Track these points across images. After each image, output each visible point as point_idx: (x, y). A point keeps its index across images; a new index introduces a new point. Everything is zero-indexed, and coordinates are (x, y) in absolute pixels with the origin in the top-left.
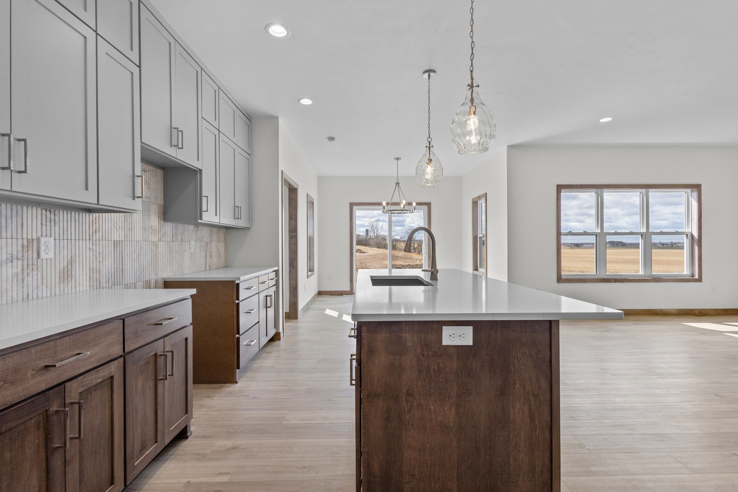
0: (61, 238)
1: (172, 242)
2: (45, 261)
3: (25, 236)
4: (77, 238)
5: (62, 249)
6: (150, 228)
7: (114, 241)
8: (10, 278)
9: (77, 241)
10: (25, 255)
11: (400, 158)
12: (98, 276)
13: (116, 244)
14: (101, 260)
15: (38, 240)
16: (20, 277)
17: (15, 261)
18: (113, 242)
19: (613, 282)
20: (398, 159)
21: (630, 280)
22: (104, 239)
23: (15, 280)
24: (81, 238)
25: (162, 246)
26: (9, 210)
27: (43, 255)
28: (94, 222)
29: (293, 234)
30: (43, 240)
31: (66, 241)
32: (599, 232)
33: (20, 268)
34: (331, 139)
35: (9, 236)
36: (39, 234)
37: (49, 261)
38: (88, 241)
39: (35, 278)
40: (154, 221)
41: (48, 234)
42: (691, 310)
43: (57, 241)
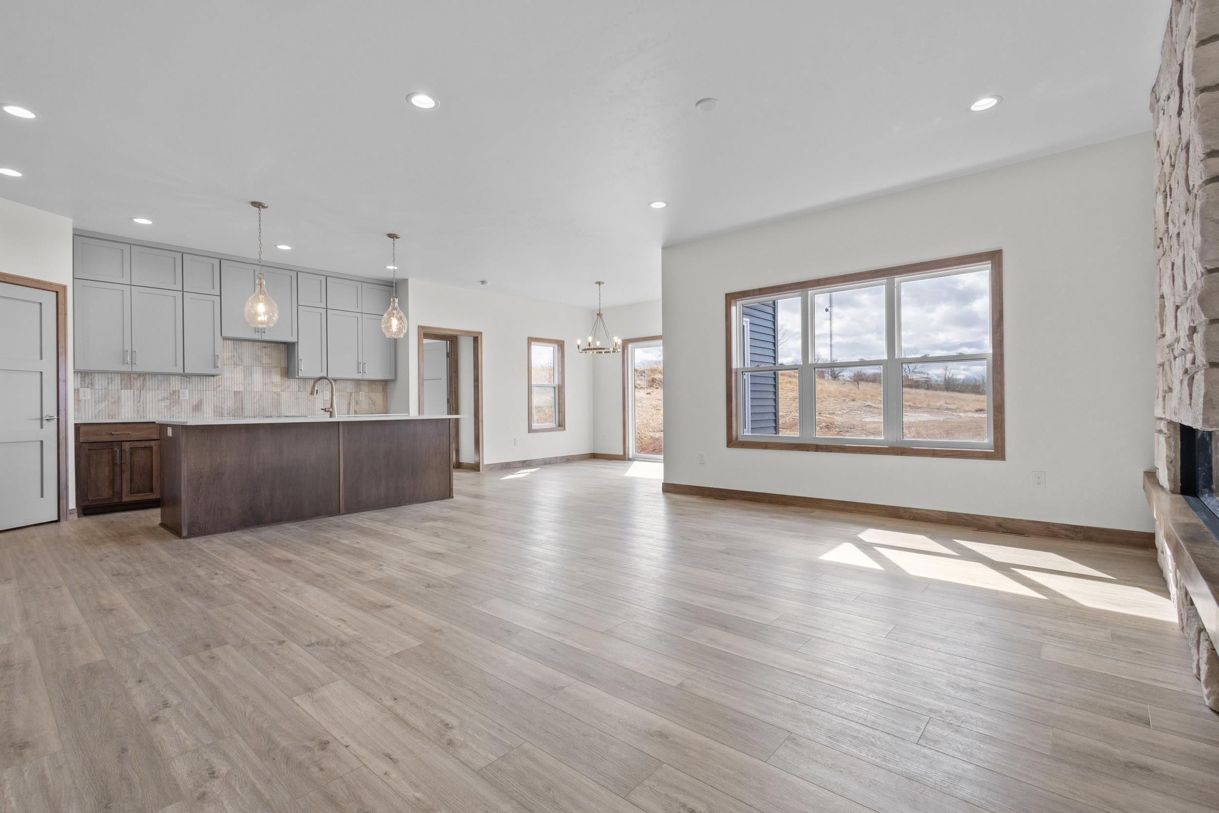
0: (194, 389)
1: (298, 393)
2: (183, 401)
3: (171, 389)
4: (205, 390)
5: (194, 395)
6: (271, 383)
7: (235, 391)
8: (163, 407)
9: (205, 392)
10: (172, 398)
11: (603, 283)
12: (221, 410)
13: (236, 393)
14: (223, 401)
15: (179, 391)
16: (169, 407)
17: (166, 400)
18: (233, 392)
19: (812, 450)
20: (599, 283)
21: (845, 449)
22: (226, 390)
23: (166, 408)
24: (207, 389)
25: (285, 396)
26: (162, 378)
27: (181, 398)
28: (218, 381)
29: (476, 383)
30: (181, 391)
31: (197, 391)
32: (800, 365)
33: (168, 404)
34: (483, 282)
35: (163, 388)
36: (180, 388)
37: (186, 401)
38: (212, 392)
39: (177, 408)
40: (277, 378)
41: (186, 388)
42: (976, 517)
43: (191, 391)
